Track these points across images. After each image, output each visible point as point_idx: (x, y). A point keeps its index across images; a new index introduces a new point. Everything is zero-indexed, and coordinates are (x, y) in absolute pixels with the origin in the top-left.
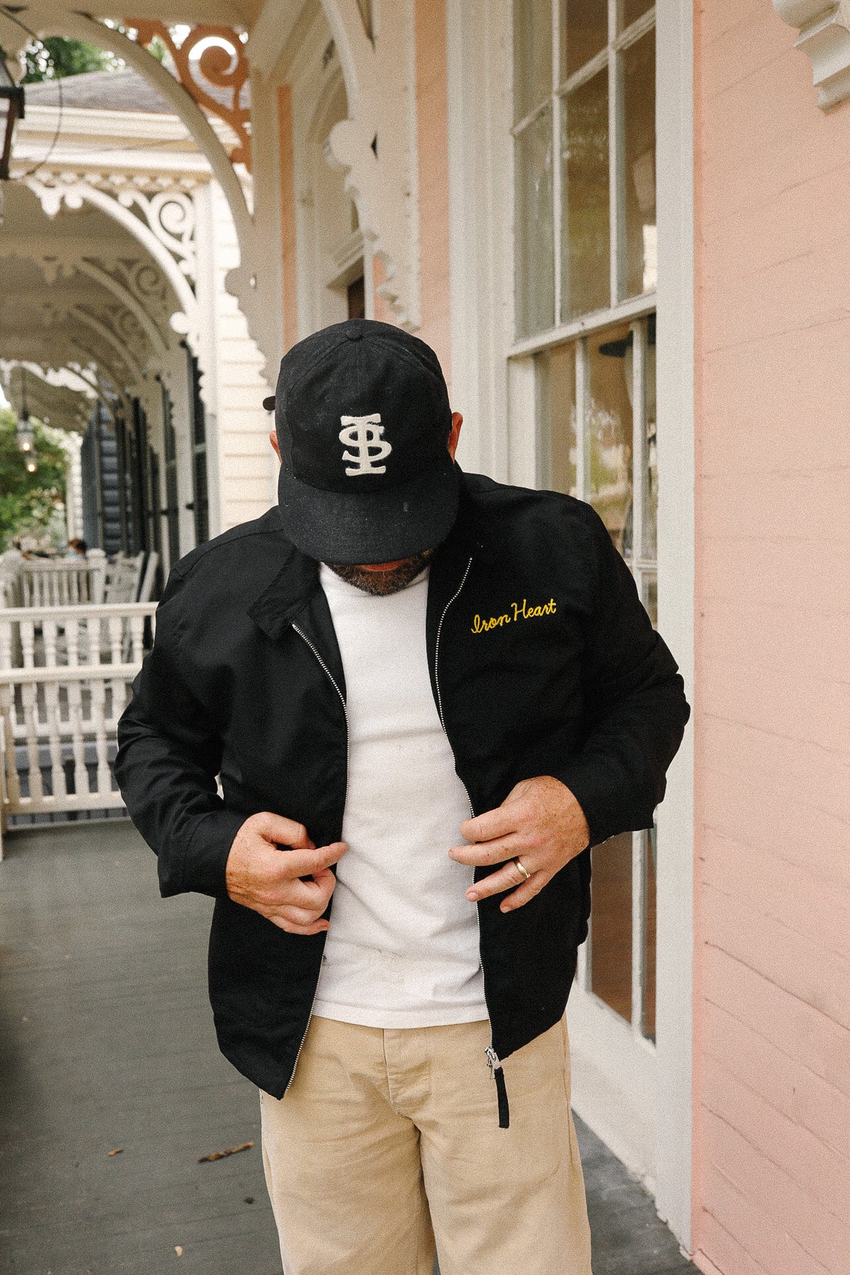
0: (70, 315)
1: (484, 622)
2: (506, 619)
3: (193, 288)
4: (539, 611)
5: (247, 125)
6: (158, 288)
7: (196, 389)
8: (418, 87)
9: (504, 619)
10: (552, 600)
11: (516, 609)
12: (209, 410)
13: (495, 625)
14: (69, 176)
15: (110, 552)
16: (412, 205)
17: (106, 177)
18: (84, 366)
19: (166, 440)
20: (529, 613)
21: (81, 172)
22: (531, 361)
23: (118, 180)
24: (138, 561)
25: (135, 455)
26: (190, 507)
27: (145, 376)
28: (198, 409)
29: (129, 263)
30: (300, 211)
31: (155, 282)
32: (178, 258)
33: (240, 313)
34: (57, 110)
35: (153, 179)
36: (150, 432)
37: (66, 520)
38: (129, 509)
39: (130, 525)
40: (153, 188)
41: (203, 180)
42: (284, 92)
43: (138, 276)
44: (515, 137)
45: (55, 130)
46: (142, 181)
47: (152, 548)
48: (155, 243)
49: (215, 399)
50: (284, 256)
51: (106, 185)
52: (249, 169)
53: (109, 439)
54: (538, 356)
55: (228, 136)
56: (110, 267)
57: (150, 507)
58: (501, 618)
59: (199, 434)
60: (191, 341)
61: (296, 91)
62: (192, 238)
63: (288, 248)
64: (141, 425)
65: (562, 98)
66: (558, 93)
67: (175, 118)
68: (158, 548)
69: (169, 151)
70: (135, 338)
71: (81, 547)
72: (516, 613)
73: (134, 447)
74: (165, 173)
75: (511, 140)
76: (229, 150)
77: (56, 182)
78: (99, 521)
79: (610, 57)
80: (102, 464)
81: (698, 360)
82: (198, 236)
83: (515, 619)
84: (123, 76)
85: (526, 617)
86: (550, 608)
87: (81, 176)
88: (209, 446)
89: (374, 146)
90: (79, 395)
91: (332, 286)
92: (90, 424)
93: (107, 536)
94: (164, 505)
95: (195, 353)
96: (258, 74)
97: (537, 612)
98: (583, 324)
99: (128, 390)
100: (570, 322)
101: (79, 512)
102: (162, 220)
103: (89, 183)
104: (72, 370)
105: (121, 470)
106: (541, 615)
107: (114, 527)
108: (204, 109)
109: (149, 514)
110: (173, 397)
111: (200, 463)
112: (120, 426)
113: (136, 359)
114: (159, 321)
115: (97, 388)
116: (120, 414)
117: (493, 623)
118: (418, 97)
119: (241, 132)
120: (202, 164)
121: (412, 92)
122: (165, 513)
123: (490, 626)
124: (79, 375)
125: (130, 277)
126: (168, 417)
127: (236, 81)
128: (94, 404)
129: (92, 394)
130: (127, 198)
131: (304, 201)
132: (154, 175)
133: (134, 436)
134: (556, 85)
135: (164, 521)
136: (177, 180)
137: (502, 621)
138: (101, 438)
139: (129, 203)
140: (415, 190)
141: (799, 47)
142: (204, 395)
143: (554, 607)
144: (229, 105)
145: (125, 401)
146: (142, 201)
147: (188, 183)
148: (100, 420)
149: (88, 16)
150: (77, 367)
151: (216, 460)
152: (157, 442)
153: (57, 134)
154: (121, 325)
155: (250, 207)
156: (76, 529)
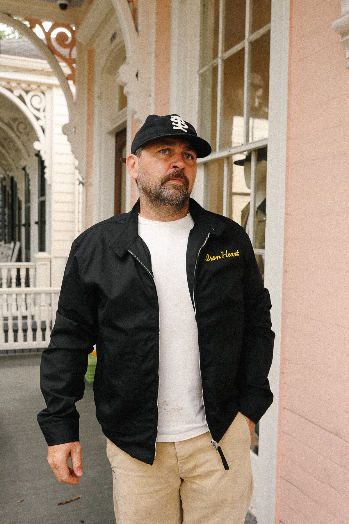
1: (210, 257)
2: (219, 257)
3: (44, 131)
4: (233, 255)
5: (74, 65)
6: (26, 131)
7: (42, 174)
8: (156, 52)
9: (218, 257)
10: (237, 251)
11: (223, 254)
12: (48, 182)
13: (215, 259)
16: (152, 100)
17: (9, 83)
19: (26, 195)
20: (228, 255)
23: (14, 84)
24: (12, 245)
25: (10, 201)
26: (36, 223)
27: (17, 168)
28: (43, 182)
29: (14, 120)
30: (97, 102)
31: (25, 128)
32: (38, 119)
33: (68, 143)
35: (29, 85)
36: (18, 191)
38: (6, 223)
39: (6, 230)
40: (28, 89)
41: (50, 87)
42: (91, 53)
43: (18, 126)
46: (24, 86)
47: (17, 240)
48: (28, 111)
49: (51, 178)
50: (88, 120)
51: (8, 86)
52: (75, 83)
54: (206, 164)
55: (67, 70)
56: (6, 121)
57: (17, 223)
58: (217, 257)
59: (42, 192)
60: (42, 154)
61: (97, 52)
62: (44, 111)
63: (90, 117)
64: (14, 188)
65: (223, 60)
66: (221, 58)
67: (45, 62)
68: (20, 240)
69: (36, 74)
70: (13, 151)
72: (223, 255)
73: (10, 197)
74: (34, 83)
75: (198, 76)
76: (66, 76)
79: (246, 44)
81: (288, 167)
82: (47, 110)
83: (223, 258)
84: (16, 42)
85: (227, 257)
86: (237, 254)
88: (47, 198)
89: (137, 75)
91: (109, 133)
94: (23, 221)
95: (44, 158)
96: (80, 44)
97: (232, 255)
98: (230, 151)
99: (8, 173)
100: (223, 151)
102: (32, 103)
103: (1, 85)
105: (3, 207)
106: (233, 256)
108: (57, 58)
109: (16, 226)
110: (30, 176)
111: (42, 206)
112: (4, 188)
113: (13, 160)
114: (27, 144)
116: (4, 183)
117: (214, 258)
118: (156, 56)
119: (72, 68)
120: (55, 81)
121: (153, 55)
122: (24, 225)
123: (213, 259)
125: (15, 126)
126: (27, 185)
127: (71, 46)
130: (17, 92)
131: (99, 97)
132: (29, 84)
133: (10, 193)
134: (220, 54)
135: (23, 229)
136: (39, 86)
137: (218, 258)
139: (18, 94)
140: (153, 94)
141: (341, 43)
142: (47, 176)
143: (238, 253)
144: (68, 57)
145: (6, 178)
146: (24, 94)
147: (43, 88)
149: (9, 15)
151: (50, 204)
152: (21, 195)
154: (8, 145)
155: (74, 98)
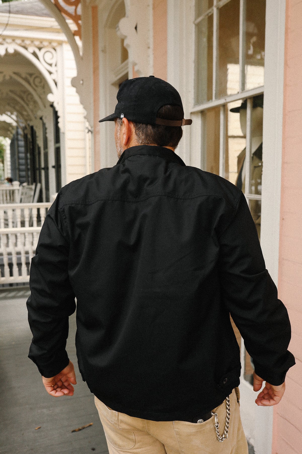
0: (7, 94)
3: (56, 84)
5: (80, 22)
7: (57, 123)
8: (154, 5)
12: (62, 130)
14: (9, 40)
15: (21, 183)
16: (151, 52)
17: (23, 41)
18: (12, 114)
19: (44, 142)
21: (14, 39)
22: (200, 115)
23: (27, 42)
24: (33, 187)
25: (31, 147)
26: (53, 167)
27: (36, 118)
28: (57, 130)
29: (31, 75)
30: (101, 55)
31: (40, 82)
32: (50, 73)
33: (77, 94)
34: (7, 15)
35: (41, 42)
36: (38, 139)
37: (4, 170)
38: (29, 167)
39: (29, 173)
40: (41, 46)
41: (60, 43)
42: (95, 9)
43: (34, 80)
44: (195, 25)
45: (6, 23)
46: (37, 43)
47: (38, 181)
48: (42, 67)
49: (64, 127)
50: (94, 72)
51: (23, 44)
52: (81, 38)
53: (21, 141)
54: (203, 112)
55: (73, 27)
56: (24, 75)
57: (37, 166)
59: (57, 139)
60: (55, 105)
61: (100, 8)
62: (56, 65)
63: (96, 69)
64: (34, 136)
65: (218, 8)
66: (216, 6)
67: (53, 19)
68: (40, 182)
69: (47, 31)
70: (32, 103)
71: (10, 180)
73: (31, 143)
74: (46, 40)
75: (193, 26)
76: (73, 32)
77: (4, 42)
78: (17, 171)
80: (18, 150)
81: (285, 115)
82: (58, 65)
87: (14, 40)
88: (61, 144)
89: (136, 28)
90: (10, 125)
91: (114, 84)
92: (14, 135)
93: (20, 177)
94: (43, 165)
95: (57, 109)
96: (85, 1)
98: (225, 100)
99: (28, 122)
100: (219, 99)
101: (9, 167)
102: (45, 58)
103: (17, 43)
104: (7, 115)
105: (26, 152)
107: (23, 173)
108: (64, 15)
109: (37, 169)
110: (47, 126)
111: (58, 151)
112: (25, 136)
113: (32, 111)
114: (42, 96)
115: (17, 122)
116: (26, 132)
118: (154, 8)
119: (78, 25)
120: (63, 37)
121: (151, 8)
122: (43, 169)
124: (10, 116)
125: (31, 80)
126: (45, 133)
127: (76, 4)
128: (15, 128)
129: (15, 124)
130: (31, 49)
131: (103, 51)
132: (41, 41)
133: (31, 140)
134: (215, 3)
135: (43, 172)
136: (50, 43)
138: (18, 140)
139: (32, 51)
140: (151, 46)
142: (60, 125)
144: (74, 14)
145: (27, 127)
146: (37, 51)
147: (54, 44)
148: (17, 133)
150: (9, 114)
151: (64, 150)
152: (40, 142)
153: (7, 25)
154: (27, 98)
155: (81, 53)
156: (8, 174)
